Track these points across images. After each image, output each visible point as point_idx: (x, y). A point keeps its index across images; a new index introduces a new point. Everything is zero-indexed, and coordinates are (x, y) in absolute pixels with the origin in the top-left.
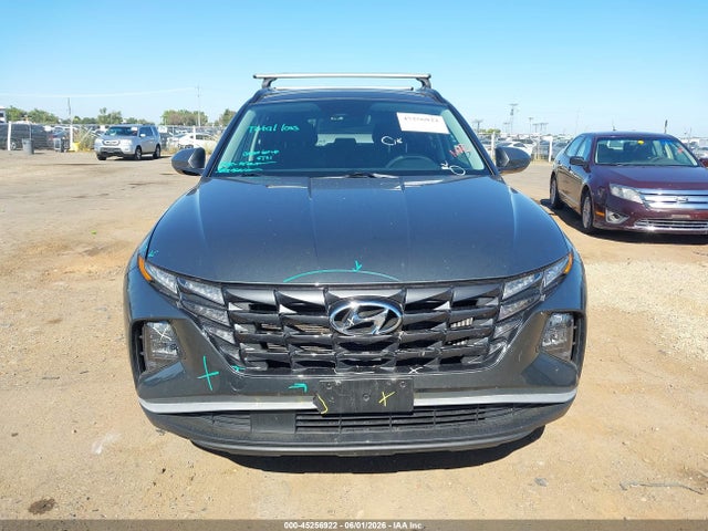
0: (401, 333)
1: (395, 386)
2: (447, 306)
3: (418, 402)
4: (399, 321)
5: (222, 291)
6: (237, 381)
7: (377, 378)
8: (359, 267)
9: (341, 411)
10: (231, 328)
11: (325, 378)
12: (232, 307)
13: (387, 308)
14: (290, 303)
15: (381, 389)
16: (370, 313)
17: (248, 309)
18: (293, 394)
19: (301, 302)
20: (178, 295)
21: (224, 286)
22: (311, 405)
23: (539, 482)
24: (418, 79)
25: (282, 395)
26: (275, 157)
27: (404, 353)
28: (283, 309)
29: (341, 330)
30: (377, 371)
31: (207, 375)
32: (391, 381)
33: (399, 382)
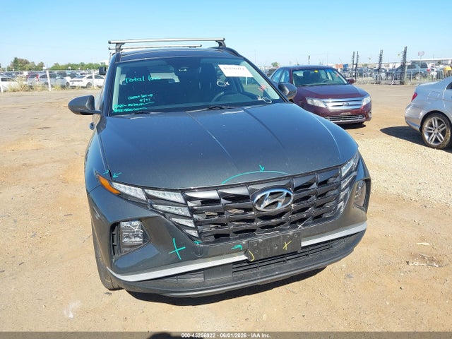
0: (293, 205)
1: (292, 237)
2: (315, 185)
3: (304, 244)
4: (292, 198)
5: (182, 195)
6: (199, 251)
7: (281, 234)
8: (263, 169)
9: (262, 257)
10: (191, 218)
11: (252, 239)
12: (190, 204)
13: (286, 192)
14: (228, 197)
15: (284, 240)
16: (275, 196)
17: (200, 204)
18: (233, 253)
19: (234, 195)
20: (147, 201)
21: (182, 191)
22: (243, 257)
23: (349, 276)
24: (216, 41)
25: (227, 253)
26: (152, 98)
27: (295, 217)
28: (223, 201)
29: (261, 209)
30: (280, 230)
31: (177, 250)
32: (289, 235)
33: (293, 234)
